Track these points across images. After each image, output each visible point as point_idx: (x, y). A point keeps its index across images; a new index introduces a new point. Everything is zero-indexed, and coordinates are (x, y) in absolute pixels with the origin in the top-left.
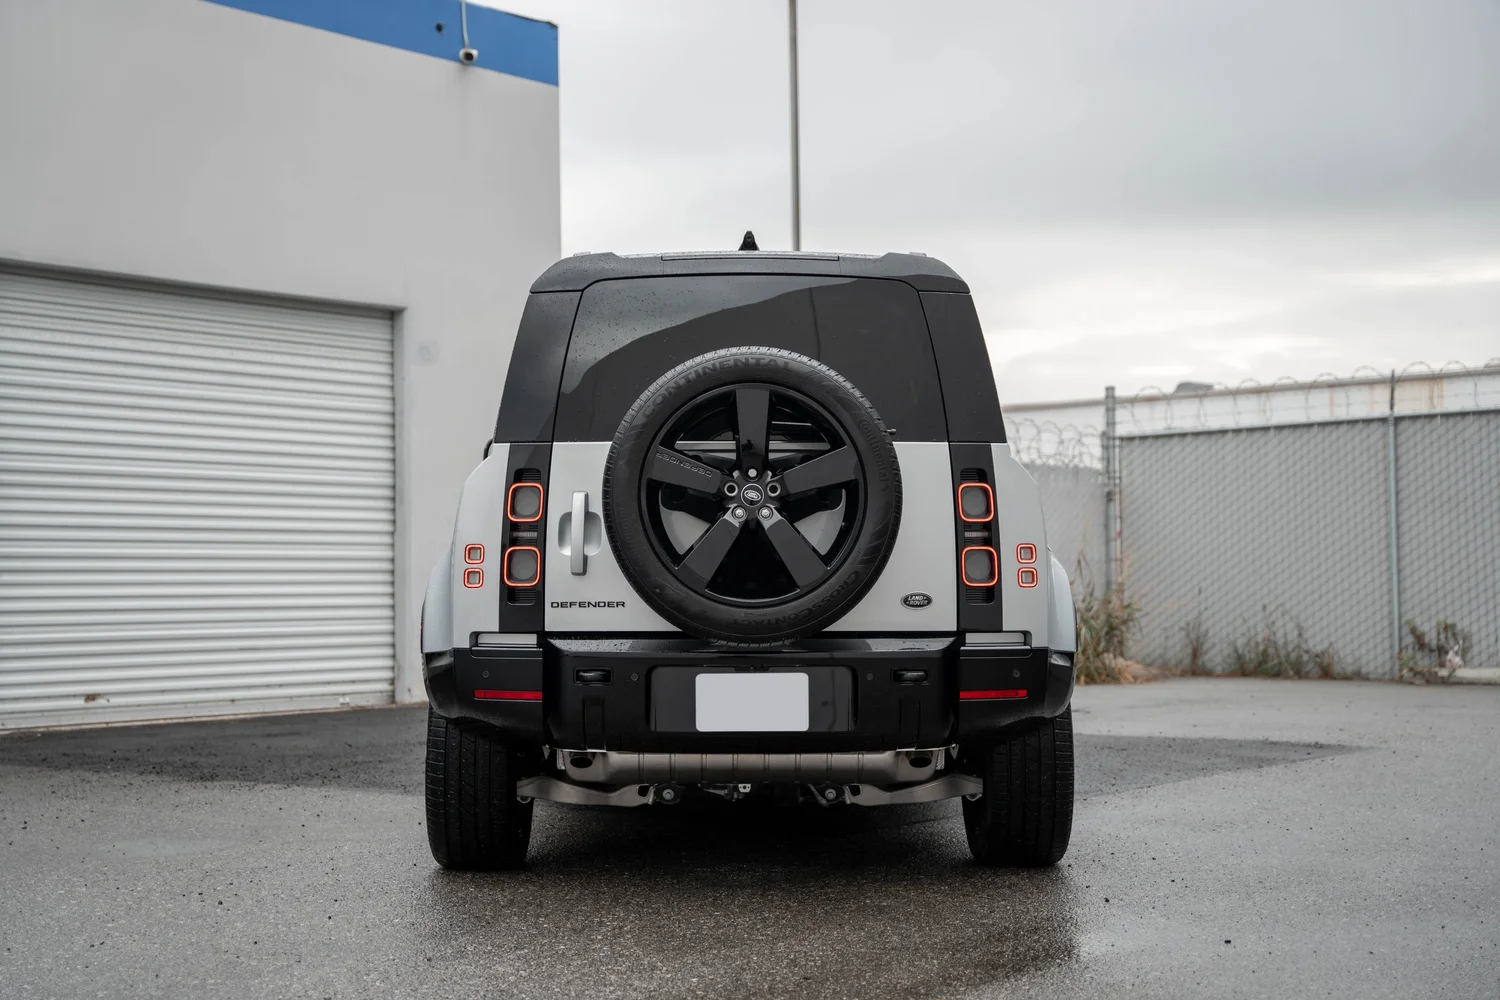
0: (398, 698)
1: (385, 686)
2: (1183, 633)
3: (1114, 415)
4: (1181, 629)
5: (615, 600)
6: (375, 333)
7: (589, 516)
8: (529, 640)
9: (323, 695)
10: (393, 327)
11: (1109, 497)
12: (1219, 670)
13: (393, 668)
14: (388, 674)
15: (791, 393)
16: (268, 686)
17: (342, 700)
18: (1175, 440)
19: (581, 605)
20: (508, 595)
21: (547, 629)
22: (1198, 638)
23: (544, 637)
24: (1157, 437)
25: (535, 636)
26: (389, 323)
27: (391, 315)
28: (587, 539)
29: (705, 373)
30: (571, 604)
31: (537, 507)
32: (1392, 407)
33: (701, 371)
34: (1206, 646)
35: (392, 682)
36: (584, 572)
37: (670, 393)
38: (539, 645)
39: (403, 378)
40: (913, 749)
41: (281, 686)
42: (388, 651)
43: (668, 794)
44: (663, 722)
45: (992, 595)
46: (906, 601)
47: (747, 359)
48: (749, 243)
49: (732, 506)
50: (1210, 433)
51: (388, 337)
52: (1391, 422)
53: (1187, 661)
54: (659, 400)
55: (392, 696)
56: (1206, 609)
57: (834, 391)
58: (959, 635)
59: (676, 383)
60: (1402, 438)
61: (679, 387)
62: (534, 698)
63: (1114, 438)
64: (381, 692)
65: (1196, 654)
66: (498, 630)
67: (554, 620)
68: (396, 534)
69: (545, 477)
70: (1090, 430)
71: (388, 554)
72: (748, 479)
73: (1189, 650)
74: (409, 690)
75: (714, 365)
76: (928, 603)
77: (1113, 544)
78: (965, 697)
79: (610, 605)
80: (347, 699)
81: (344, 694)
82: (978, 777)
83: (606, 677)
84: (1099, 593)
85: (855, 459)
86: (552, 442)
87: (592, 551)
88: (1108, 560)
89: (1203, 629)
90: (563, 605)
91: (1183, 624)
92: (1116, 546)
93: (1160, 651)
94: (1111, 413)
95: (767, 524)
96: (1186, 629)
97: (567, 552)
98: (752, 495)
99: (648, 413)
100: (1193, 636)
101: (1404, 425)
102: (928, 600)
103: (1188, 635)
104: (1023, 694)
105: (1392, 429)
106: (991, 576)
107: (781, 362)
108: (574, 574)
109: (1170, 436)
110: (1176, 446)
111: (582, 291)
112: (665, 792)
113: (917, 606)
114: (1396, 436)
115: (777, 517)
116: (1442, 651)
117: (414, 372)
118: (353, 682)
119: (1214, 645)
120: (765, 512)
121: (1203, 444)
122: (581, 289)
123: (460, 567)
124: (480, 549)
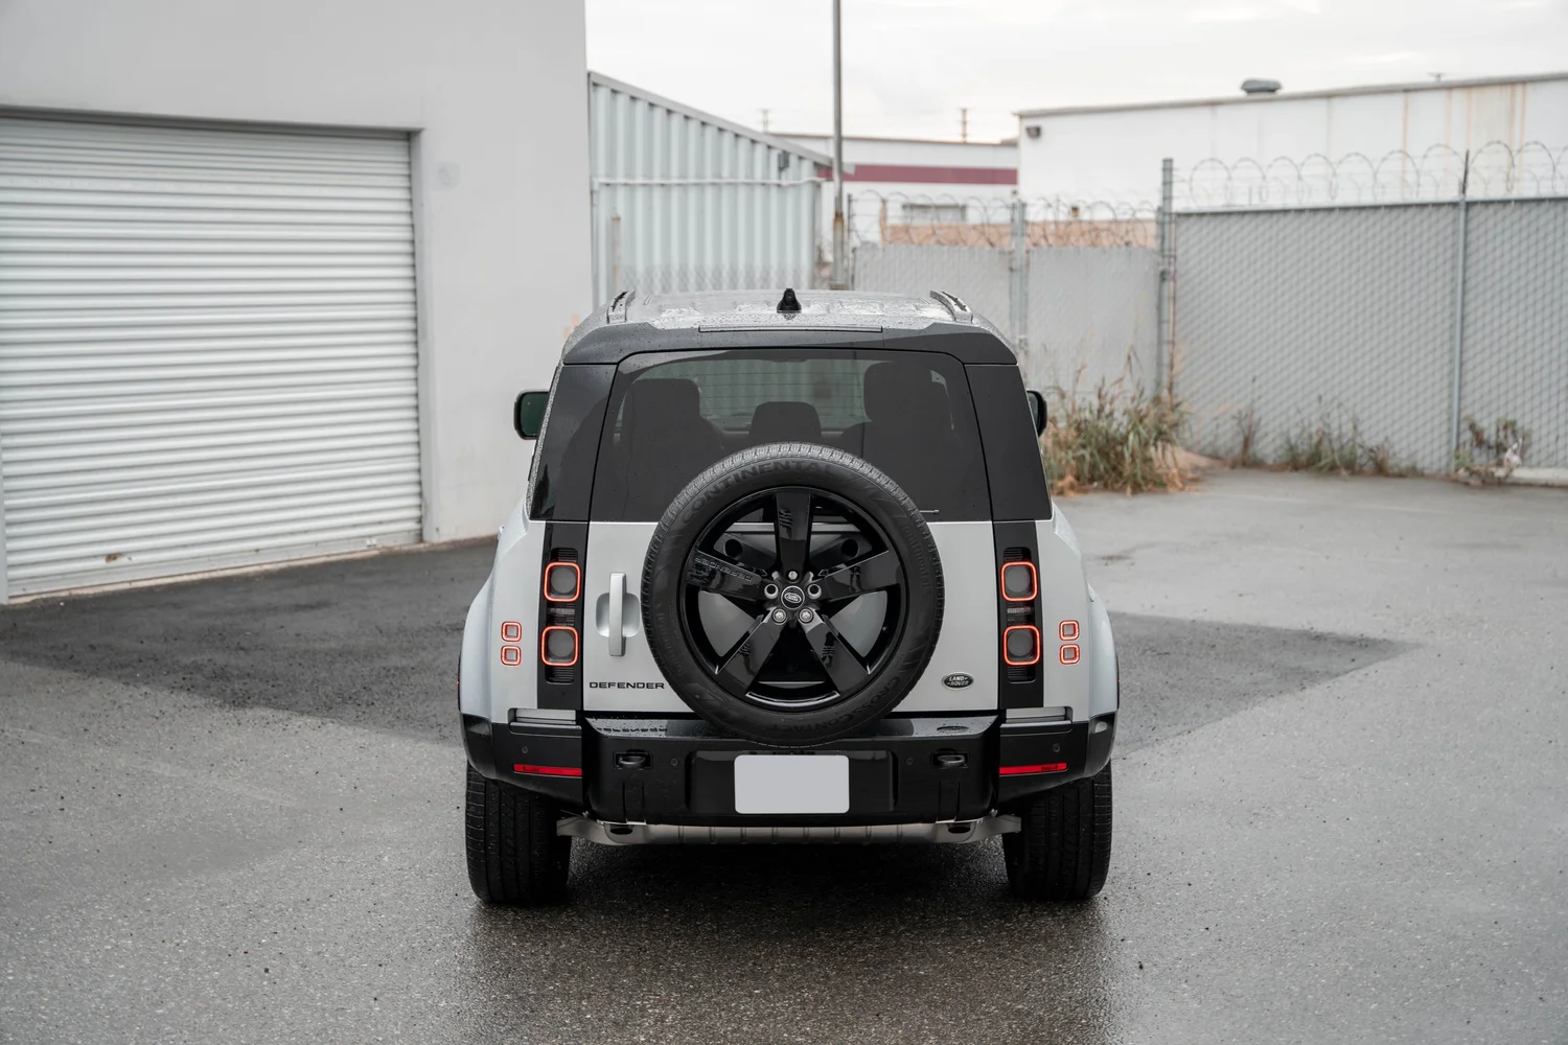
0: (426, 537)
1: (413, 525)
2: (1235, 422)
3: (1171, 191)
4: (1234, 417)
5: (654, 681)
6: (390, 157)
7: (628, 598)
8: (568, 716)
9: (349, 539)
10: (409, 148)
11: (1163, 276)
12: (1270, 461)
13: (420, 506)
14: (415, 513)
15: (834, 497)
16: (292, 533)
17: (368, 542)
18: (1234, 219)
19: (620, 685)
20: (547, 673)
21: (585, 709)
22: (1250, 427)
23: (582, 716)
24: (1215, 214)
25: (573, 712)
26: (406, 144)
27: (408, 137)
28: (625, 620)
29: (744, 477)
30: (610, 685)
31: (574, 585)
32: (1464, 191)
33: (740, 475)
34: (1258, 435)
35: (420, 520)
36: (623, 653)
37: (709, 498)
38: (575, 723)
39: (422, 205)
40: (952, 821)
41: (306, 532)
42: (416, 489)
45: (1035, 673)
46: (947, 682)
47: (787, 462)
49: (772, 609)
50: (1271, 212)
51: (406, 159)
52: (1463, 207)
53: (1238, 450)
54: (698, 504)
55: (420, 537)
56: (1259, 398)
57: (877, 493)
58: (1000, 714)
59: (715, 487)
60: (1473, 225)
61: (717, 491)
62: (574, 774)
63: (1170, 214)
64: (409, 531)
65: (1247, 443)
66: (536, 706)
67: (592, 700)
68: (420, 369)
69: (582, 558)
70: (1146, 206)
71: (412, 389)
72: (786, 581)
73: (1241, 438)
74: (437, 530)
75: (754, 468)
76: (969, 684)
77: (1165, 326)
78: (1004, 772)
79: (649, 686)
80: (374, 541)
81: (370, 536)
82: (1017, 815)
83: (647, 763)
84: (1149, 393)
86: (589, 521)
87: (629, 634)
88: (1160, 342)
89: (1256, 417)
90: (602, 685)
91: (1234, 412)
92: (1167, 328)
93: (1210, 439)
94: (1168, 186)
95: (808, 628)
96: (1239, 418)
97: (605, 632)
98: (794, 598)
99: (686, 518)
100: (1245, 424)
101: (1474, 211)
102: (970, 681)
103: (1239, 423)
104: (1062, 767)
105: (1462, 215)
106: (1033, 653)
107: (822, 465)
108: (612, 655)
109: (1229, 214)
110: (1235, 225)
111: (618, 364)
113: (958, 686)
114: (1467, 222)
115: (818, 620)
116: (1500, 448)
117: (433, 197)
118: (380, 523)
119: (1266, 434)
120: (805, 615)
121: (1264, 223)
122: (616, 361)
123: (496, 643)
124: (517, 627)
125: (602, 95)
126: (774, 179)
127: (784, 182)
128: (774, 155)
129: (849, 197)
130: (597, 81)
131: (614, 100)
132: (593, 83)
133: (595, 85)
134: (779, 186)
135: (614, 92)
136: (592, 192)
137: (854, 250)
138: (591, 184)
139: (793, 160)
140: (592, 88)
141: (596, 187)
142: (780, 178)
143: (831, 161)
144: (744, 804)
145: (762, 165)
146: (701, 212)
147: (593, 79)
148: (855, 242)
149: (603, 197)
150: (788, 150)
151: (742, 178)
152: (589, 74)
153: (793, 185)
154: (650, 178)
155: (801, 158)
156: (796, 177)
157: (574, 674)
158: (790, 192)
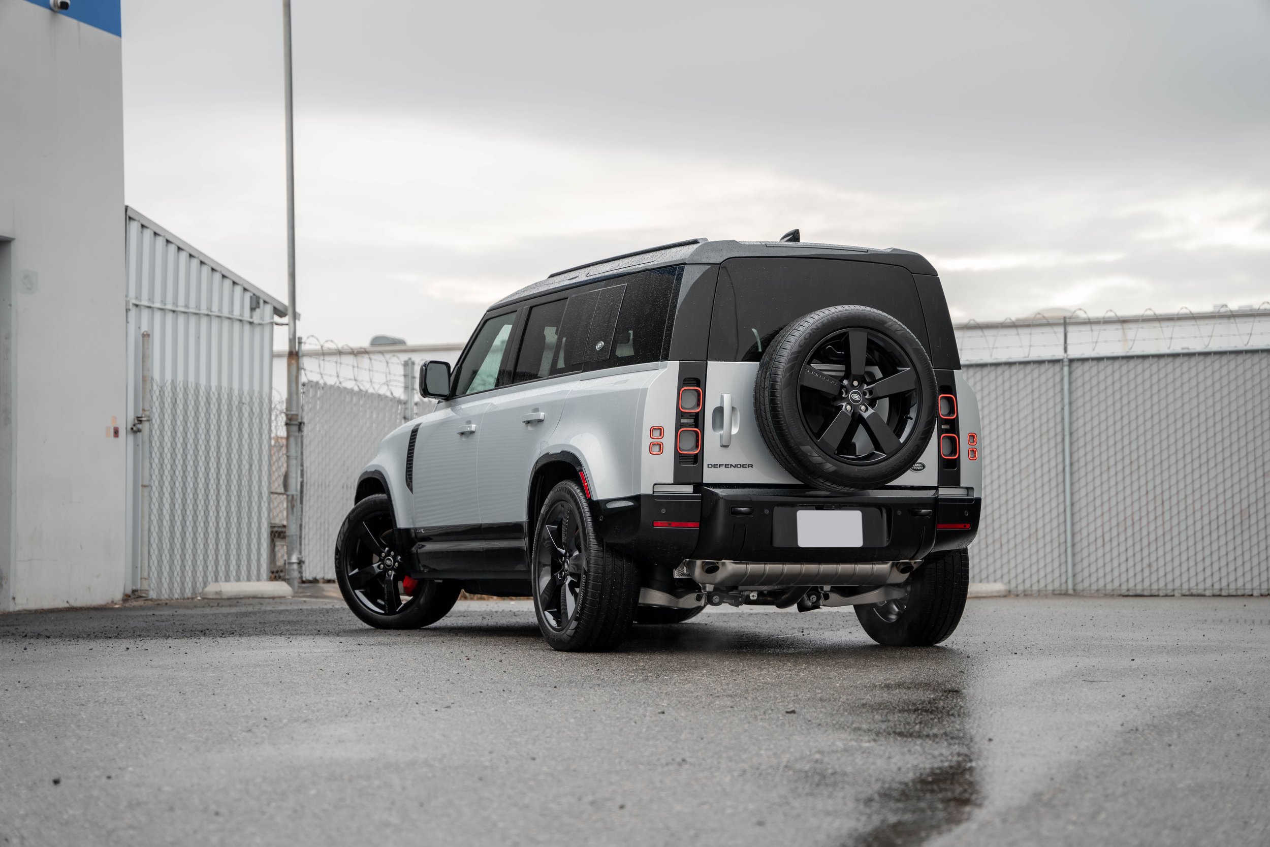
0: (3, 606)
5: (748, 463)
7: (733, 409)
8: (689, 489)
15: (880, 335)
19: (726, 466)
20: (680, 458)
21: (704, 481)
23: (699, 486)
25: (692, 487)
28: (731, 423)
29: (833, 320)
30: (720, 466)
31: (698, 403)
33: (830, 320)
36: (728, 445)
37: (814, 332)
38: (694, 492)
39: (10, 305)
43: (716, 599)
44: (779, 542)
45: (956, 464)
48: (794, 236)
49: (846, 403)
54: (807, 336)
58: (938, 489)
59: (816, 326)
61: (818, 328)
62: (693, 526)
66: (672, 482)
67: (710, 476)
69: (702, 384)
72: (852, 387)
76: (923, 468)
78: (940, 527)
79: (744, 466)
83: (751, 512)
85: (915, 375)
86: (707, 361)
87: (734, 431)
90: (715, 466)
95: (866, 415)
97: (718, 432)
98: (856, 397)
99: (801, 344)
102: (923, 466)
104: (968, 526)
106: (955, 451)
108: (722, 446)
111: (720, 264)
112: (714, 598)
113: (917, 470)
117: (19, 299)
120: (864, 407)
123: (646, 440)
124: (660, 430)
125: (134, 227)
126: (247, 316)
127: (256, 320)
128: (248, 296)
129: (300, 339)
130: (132, 216)
131: (142, 232)
132: (129, 216)
133: (130, 218)
134: (251, 323)
135: (143, 226)
136: (127, 310)
137: (304, 385)
138: (127, 303)
139: (261, 302)
140: (128, 220)
141: (131, 307)
142: (251, 317)
143: (286, 308)
144: (805, 540)
145: (240, 305)
146: (198, 336)
147: (129, 213)
148: (303, 379)
149: (133, 312)
150: (258, 294)
151: (225, 313)
152: (127, 208)
153: (260, 324)
154: (165, 304)
155: (265, 302)
156: (262, 318)
157: (697, 459)
158: (258, 330)
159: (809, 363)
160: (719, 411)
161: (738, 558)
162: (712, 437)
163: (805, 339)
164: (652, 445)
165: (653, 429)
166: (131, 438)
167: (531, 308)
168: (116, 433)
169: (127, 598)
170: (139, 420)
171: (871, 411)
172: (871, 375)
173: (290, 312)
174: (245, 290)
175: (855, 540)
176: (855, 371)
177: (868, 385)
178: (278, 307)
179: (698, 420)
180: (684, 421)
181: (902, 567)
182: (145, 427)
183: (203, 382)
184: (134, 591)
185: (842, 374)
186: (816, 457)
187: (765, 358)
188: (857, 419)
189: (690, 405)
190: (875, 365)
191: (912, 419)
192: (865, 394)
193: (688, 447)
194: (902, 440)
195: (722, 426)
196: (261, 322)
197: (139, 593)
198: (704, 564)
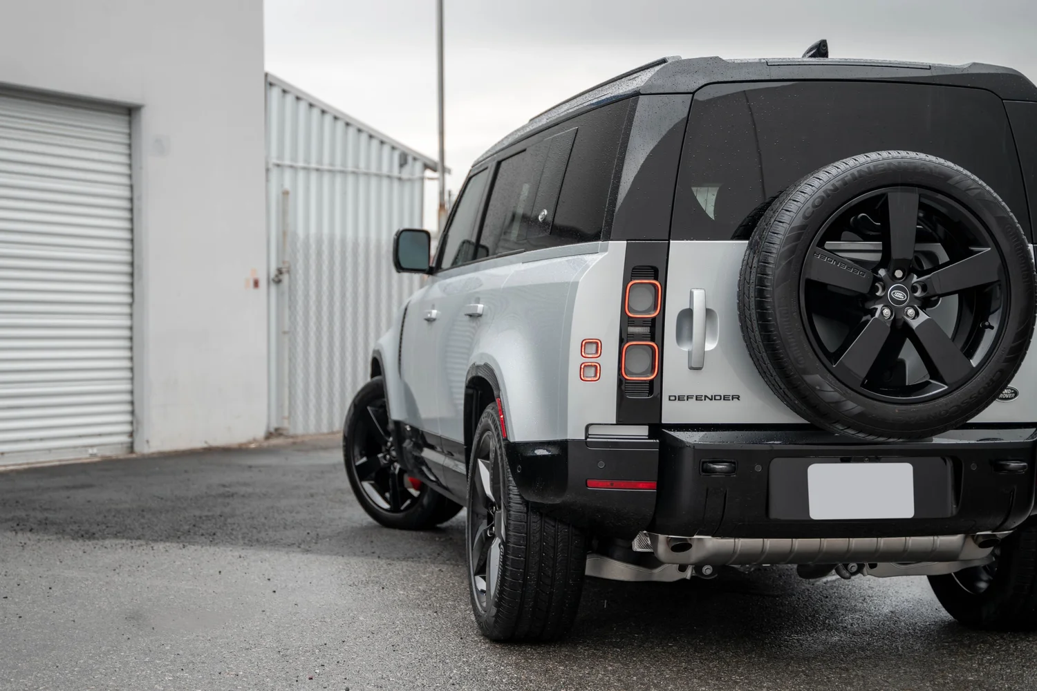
0: (137, 448)
1: (125, 439)
5: (732, 393)
6: (114, 127)
7: (709, 313)
8: (642, 431)
9: (75, 447)
13: (132, 423)
14: (127, 428)
15: (939, 197)
16: (31, 440)
17: (91, 451)
19: (698, 398)
20: (626, 387)
21: (663, 422)
23: (657, 429)
25: (647, 427)
26: (127, 118)
27: (130, 112)
28: (706, 333)
29: (861, 176)
30: (688, 397)
31: (654, 304)
33: (856, 175)
35: (131, 434)
36: (701, 367)
37: (828, 196)
38: (650, 437)
39: (141, 168)
41: (42, 439)
42: (128, 408)
43: (707, 570)
44: (779, 511)
48: (821, 50)
49: (880, 306)
51: (127, 131)
54: (818, 202)
55: (131, 448)
59: (834, 185)
61: (836, 189)
62: (647, 488)
64: (122, 444)
66: (615, 422)
67: (672, 414)
68: (135, 306)
69: (661, 275)
71: (127, 322)
72: (892, 279)
74: (148, 442)
75: (869, 168)
76: (1015, 396)
79: (726, 398)
80: (95, 451)
81: (92, 446)
85: (999, 261)
86: (669, 240)
87: (710, 346)
90: (680, 398)
95: (915, 324)
97: (686, 349)
98: (899, 295)
99: (807, 215)
102: (1015, 393)
107: (931, 166)
108: (691, 368)
111: (693, 93)
112: (704, 569)
113: (1005, 399)
117: (151, 163)
118: (100, 435)
120: (911, 312)
122: (692, 91)
123: (575, 360)
124: (597, 344)
125: (275, 93)
126: (396, 172)
127: (404, 176)
128: (396, 154)
130: (273, 81)
131: (283, 97)
132: (270, 83)
133: (271, 84)
134: (400, 179)
135: (284, 91)
136: (268, 170)
138: (267, 163)
139: (410, 159)
140: (268, 86)
141: (271, 166)
142: (400, 172)
143: (436, 164)
144: (819, 510)
145: (389, 162)
146: (344, 193)
147: (270, 79)
149: (274, 173)
150: (407, 151)
151: (373, 170)
152: (266, 75)
153: (410, 180)
154: (309, 163)
155: (415, 159)
156: (412, 173)
157: (654, 388)
158: (407, 187)
159: (821, 244)
160: (687, 315)
161: (717, 531)
162: (675, 354)
163: (814, 206)
164: (584, 367)
165: (585, 344)
166: (273, 288)
167: (499, 164)
168: (256, 284)
169: (269, 436)
170: (280, 272)
171: (923, 317)
172: (932, 257)
173: (439, 167)
174: (393, 148)
175: (904, 508)
176: (896, 254)
177: (918, 277)
178: (428, 163)
179: (655, 328)
180: (631, 330)
181: (981, 540)
182: (285, 278)
183: (350, 234)
184: (277, 430)
185: (876, 257)
186: (830, 391)
187: (755, 235)
188: (900, 331)
189: (642, 306)
190: (936, 241)
191: (992, 328)
192: (914, 289)
193: (639, 371)
194: (974, 362)
195: (690, 337)
196: (411, 177)
197: (281, 432)
198: (669, 541)
